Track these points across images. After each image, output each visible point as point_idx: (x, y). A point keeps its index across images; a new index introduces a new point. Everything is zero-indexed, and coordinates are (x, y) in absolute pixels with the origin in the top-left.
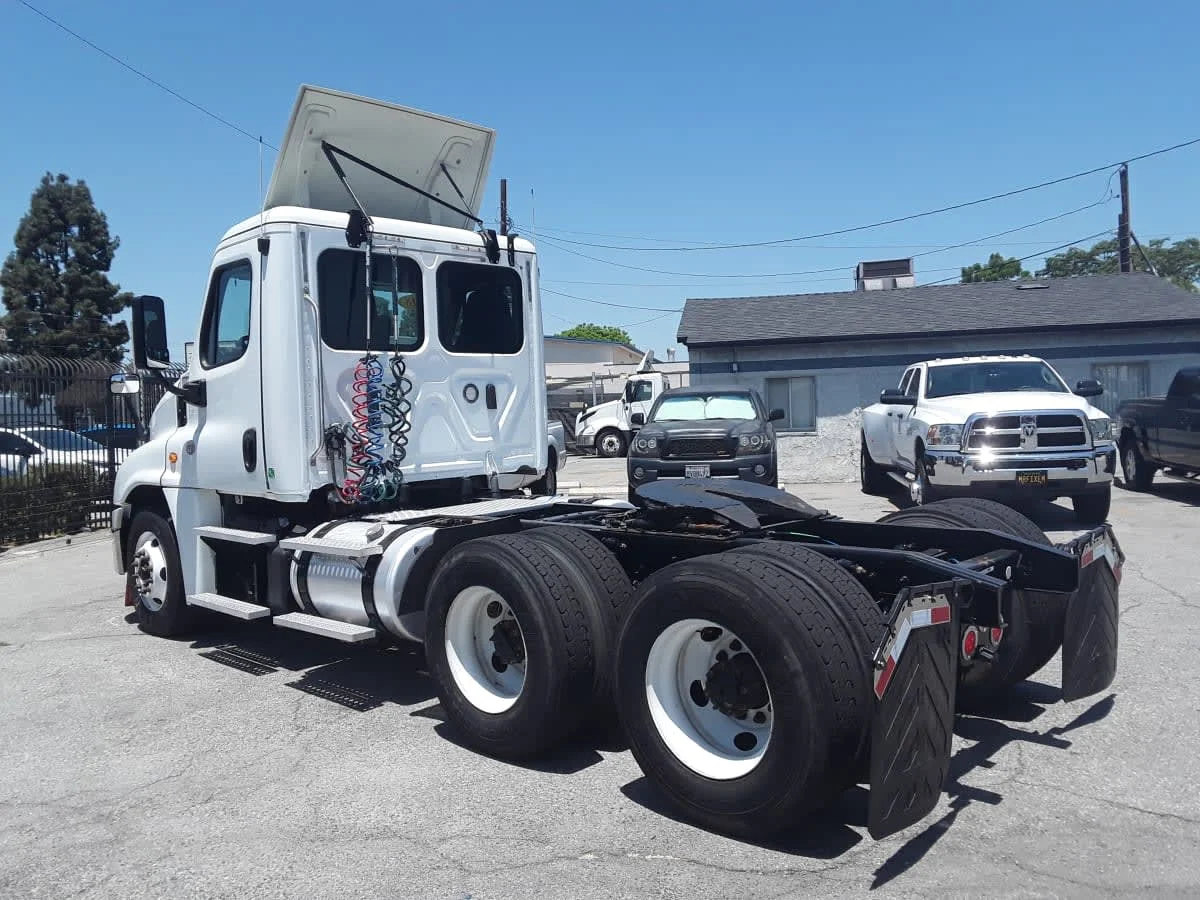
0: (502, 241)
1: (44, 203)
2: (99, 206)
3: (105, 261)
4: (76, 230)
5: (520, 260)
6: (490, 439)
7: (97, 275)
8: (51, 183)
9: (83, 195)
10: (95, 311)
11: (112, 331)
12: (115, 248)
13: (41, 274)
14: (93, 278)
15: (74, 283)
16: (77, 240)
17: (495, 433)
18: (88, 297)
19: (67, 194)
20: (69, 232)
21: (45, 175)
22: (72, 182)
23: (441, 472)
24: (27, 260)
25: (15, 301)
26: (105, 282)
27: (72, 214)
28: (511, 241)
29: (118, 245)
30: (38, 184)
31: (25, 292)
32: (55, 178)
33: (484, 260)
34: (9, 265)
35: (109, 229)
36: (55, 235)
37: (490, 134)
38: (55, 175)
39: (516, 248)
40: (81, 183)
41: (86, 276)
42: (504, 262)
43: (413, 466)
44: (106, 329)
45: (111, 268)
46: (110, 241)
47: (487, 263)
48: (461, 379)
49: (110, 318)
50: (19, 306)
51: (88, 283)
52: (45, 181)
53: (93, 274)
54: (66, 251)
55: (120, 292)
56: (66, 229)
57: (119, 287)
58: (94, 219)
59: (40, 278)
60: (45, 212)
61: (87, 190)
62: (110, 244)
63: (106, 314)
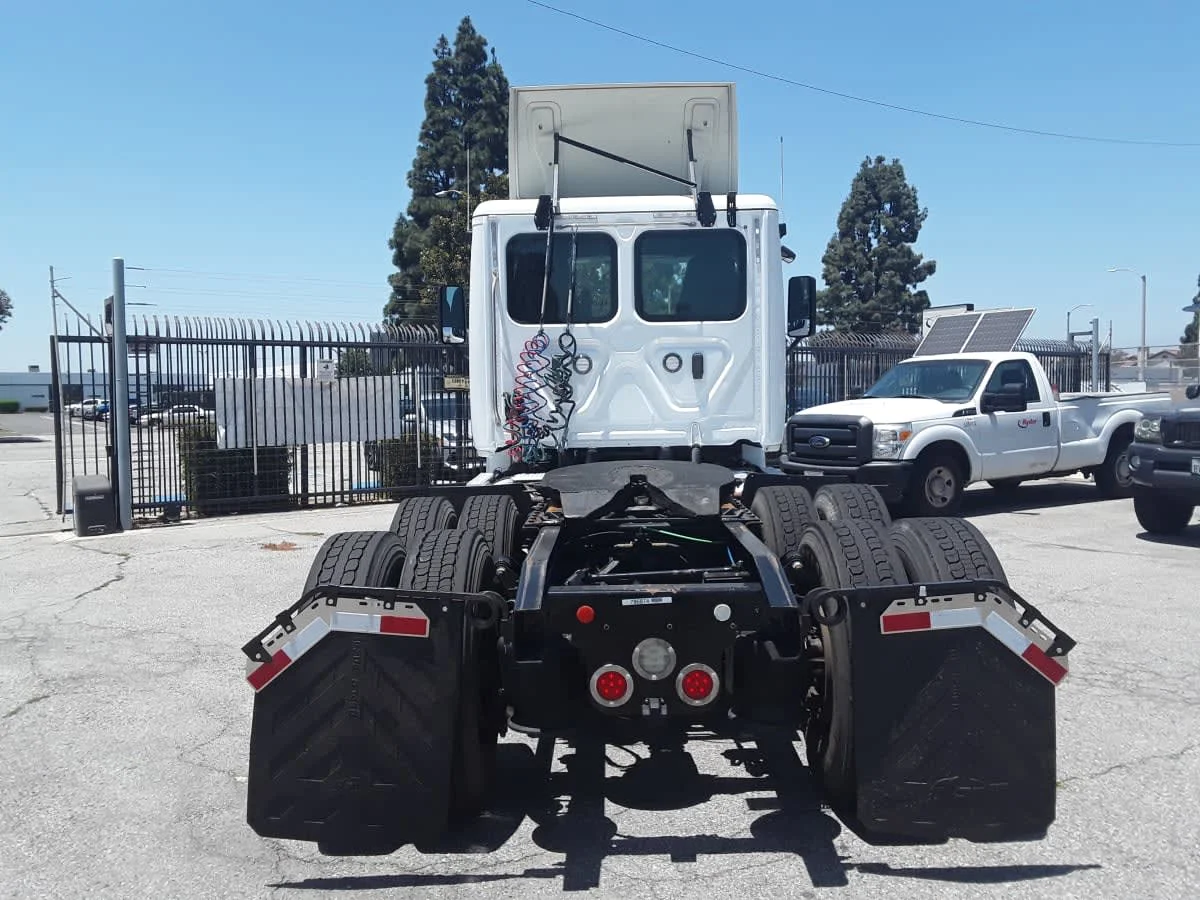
0: (719, 202)
1: (862, 185)
2: (910, 180)
3: (912, 233)
4: (887, 206)
5: (743, 220)
6: (697, 409)
7: (902, 247)
8: (870, 166)
9: (897, 172)
10: (898, 282)
11: (913, 299)
12: (923, 219)
13: (855, 251)
14: (899, 251)
15: (883, 255)
16: (889, 216)
17: (703, 404)
18: (891, 269)
19: (882, 174)
20: (883, 209)
21: (865, 159)
22: (888, 162)
23: (634, 440)
24: (844, 240)
25: (832, 277)
26: (909, 252)
27: (885, 192)
28: (731, 199)
29: (926, 216)
30: (858, 169)
31: (840, 268)
32: (873, 161)
33: (695, 225)
34: (831, 246)
35: (918, 202)
36: (869, 214)
37: (729, 88)
38: (873, 159)
39: (738, 206)
40: (896, 162)
41: (893, 249)
42: (721, 222)
43: (601, 432)
44: (907, 297)
45: (918, 239)
46: (919, 213)
47: (699, 226)
48: (662, 348)
49: (915, 287)
50: (836, 281)
51: (894, 255)
52: (864, 165)
53: (898, 247)
54: (879, 228)
55: (922, 262)
56: (880, 207)
57: (922, 257)
58: (903, 194)
59: (854, 254)
60: (862, 193)
61: (901, 168)
62: (918, 216)
63: (910, 282)
